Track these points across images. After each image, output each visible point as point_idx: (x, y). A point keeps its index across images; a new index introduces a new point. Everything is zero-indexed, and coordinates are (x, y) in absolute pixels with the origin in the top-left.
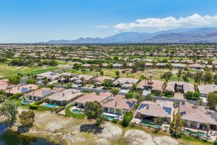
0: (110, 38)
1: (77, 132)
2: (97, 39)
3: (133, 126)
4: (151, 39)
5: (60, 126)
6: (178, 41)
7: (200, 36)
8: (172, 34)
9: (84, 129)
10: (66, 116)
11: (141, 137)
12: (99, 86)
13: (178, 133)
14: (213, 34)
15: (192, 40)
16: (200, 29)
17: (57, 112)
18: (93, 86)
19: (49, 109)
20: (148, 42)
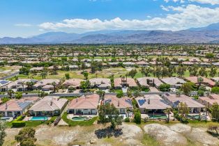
0: (34, 37)
1: (95, 139)
2: (19, 38)
3: (146, 121)
4: (80, 40)
5: (71, 138)
6: (105, 42)
7: (122, 37)
8: (100, 36)
9: (100, 134)
10: (70, 126)
11: (160, 129)
12: (74, 89)
13: (184, 119)
14: (132, 36)
15: (117, 41)
16: (121, 31)
17: (56, 125)
18: (67, 90)
19: (42, 122)
20: (77, 42)
